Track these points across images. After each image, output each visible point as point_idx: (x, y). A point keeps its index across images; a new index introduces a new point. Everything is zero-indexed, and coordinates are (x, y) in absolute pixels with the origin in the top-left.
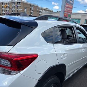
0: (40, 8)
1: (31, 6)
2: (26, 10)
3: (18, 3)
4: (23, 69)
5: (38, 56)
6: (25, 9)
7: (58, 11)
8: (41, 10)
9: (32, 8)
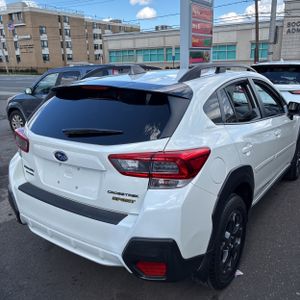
0: (93, 25)
1: (60, 19)
2: (44, 37)
3: (11, 15)
4: (194, 176)
5: (210, 151)
6: (42, 32)
7: (157, 28)
8: (97, 31)
9: (66, 26)
